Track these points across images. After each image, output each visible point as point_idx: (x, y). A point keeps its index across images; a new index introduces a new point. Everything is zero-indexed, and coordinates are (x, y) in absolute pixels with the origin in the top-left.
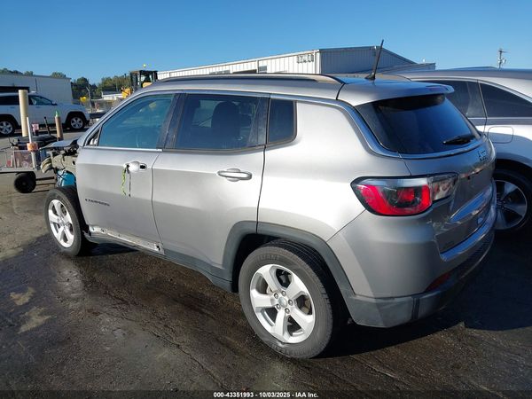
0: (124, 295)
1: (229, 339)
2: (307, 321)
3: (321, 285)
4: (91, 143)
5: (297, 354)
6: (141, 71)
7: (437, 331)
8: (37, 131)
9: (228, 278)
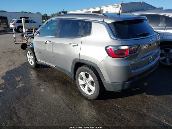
0: (46, 79)
1: (73, 93)
2: (93, 88)
3: (96, 78)
4: (38, 35)
5: (90, 98)
6: (62, 12)
7: (136, 94)
8: (27, 31)
9: (73, 75)
